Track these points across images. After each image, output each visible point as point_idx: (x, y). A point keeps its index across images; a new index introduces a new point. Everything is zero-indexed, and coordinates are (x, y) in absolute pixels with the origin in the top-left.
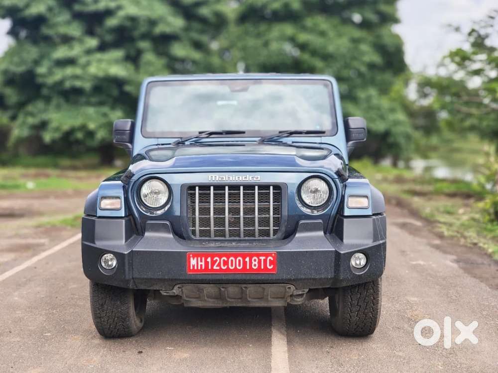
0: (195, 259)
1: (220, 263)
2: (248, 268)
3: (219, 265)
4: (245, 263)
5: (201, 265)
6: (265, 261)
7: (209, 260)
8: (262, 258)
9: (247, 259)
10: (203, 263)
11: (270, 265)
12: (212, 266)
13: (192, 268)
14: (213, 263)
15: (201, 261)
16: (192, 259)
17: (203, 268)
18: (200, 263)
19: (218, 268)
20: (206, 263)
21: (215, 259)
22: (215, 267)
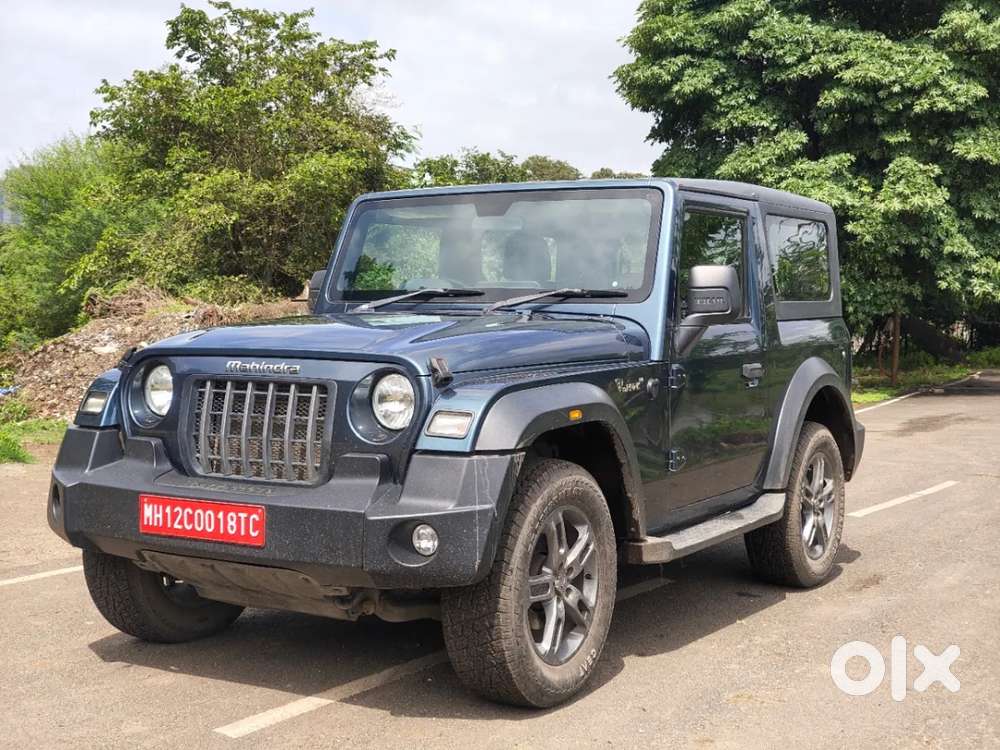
0: (151, 506)
1: (182, 517)
2: (222, 531)
3: (181, 522)
4: (217, 521)
5: (158, 519)
6: (247, 520)
7: (168, 510)
8: (243, 515)
9: (221, 515)
10: (160, 516)
11: (254, 530)
12: (173, 520)
13: (146, 523)
14: (174, 516)
15: (158, 512)
16: (146, 506)
17: (161, 524)
18: (156, 516)
19: (180, 527)
20: (165, 515)
21: (176, 510)
22: (176, 526)
